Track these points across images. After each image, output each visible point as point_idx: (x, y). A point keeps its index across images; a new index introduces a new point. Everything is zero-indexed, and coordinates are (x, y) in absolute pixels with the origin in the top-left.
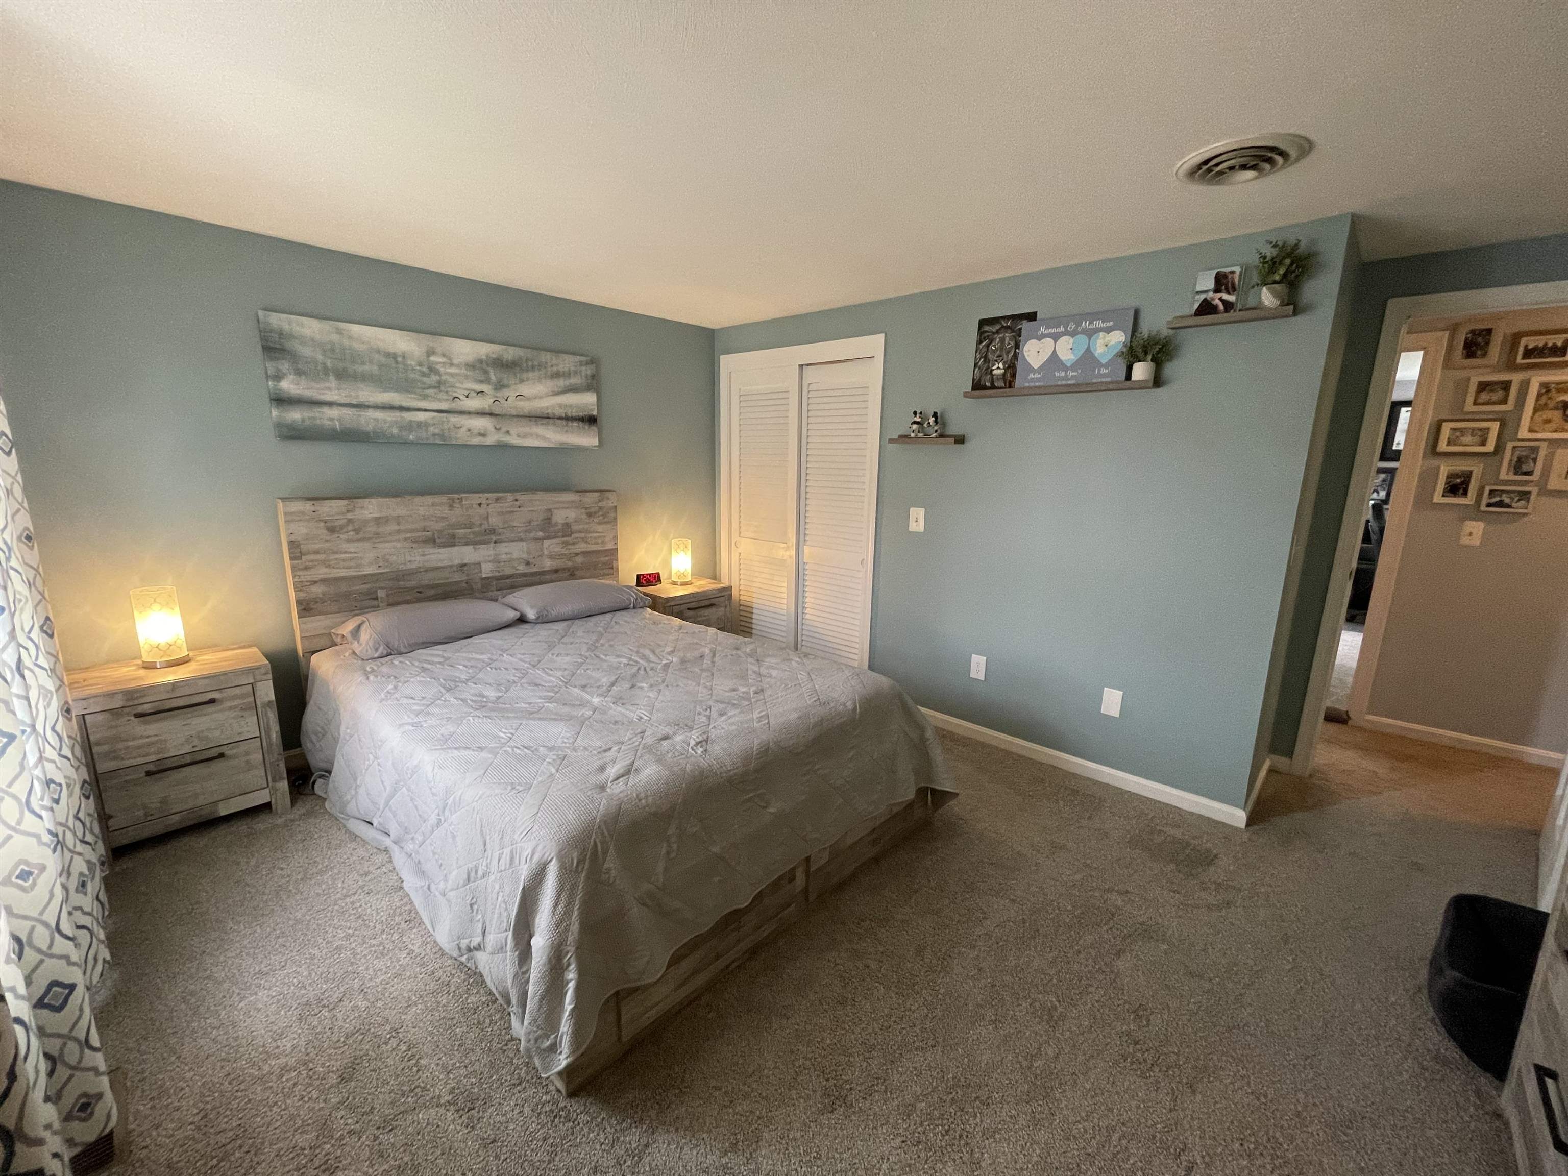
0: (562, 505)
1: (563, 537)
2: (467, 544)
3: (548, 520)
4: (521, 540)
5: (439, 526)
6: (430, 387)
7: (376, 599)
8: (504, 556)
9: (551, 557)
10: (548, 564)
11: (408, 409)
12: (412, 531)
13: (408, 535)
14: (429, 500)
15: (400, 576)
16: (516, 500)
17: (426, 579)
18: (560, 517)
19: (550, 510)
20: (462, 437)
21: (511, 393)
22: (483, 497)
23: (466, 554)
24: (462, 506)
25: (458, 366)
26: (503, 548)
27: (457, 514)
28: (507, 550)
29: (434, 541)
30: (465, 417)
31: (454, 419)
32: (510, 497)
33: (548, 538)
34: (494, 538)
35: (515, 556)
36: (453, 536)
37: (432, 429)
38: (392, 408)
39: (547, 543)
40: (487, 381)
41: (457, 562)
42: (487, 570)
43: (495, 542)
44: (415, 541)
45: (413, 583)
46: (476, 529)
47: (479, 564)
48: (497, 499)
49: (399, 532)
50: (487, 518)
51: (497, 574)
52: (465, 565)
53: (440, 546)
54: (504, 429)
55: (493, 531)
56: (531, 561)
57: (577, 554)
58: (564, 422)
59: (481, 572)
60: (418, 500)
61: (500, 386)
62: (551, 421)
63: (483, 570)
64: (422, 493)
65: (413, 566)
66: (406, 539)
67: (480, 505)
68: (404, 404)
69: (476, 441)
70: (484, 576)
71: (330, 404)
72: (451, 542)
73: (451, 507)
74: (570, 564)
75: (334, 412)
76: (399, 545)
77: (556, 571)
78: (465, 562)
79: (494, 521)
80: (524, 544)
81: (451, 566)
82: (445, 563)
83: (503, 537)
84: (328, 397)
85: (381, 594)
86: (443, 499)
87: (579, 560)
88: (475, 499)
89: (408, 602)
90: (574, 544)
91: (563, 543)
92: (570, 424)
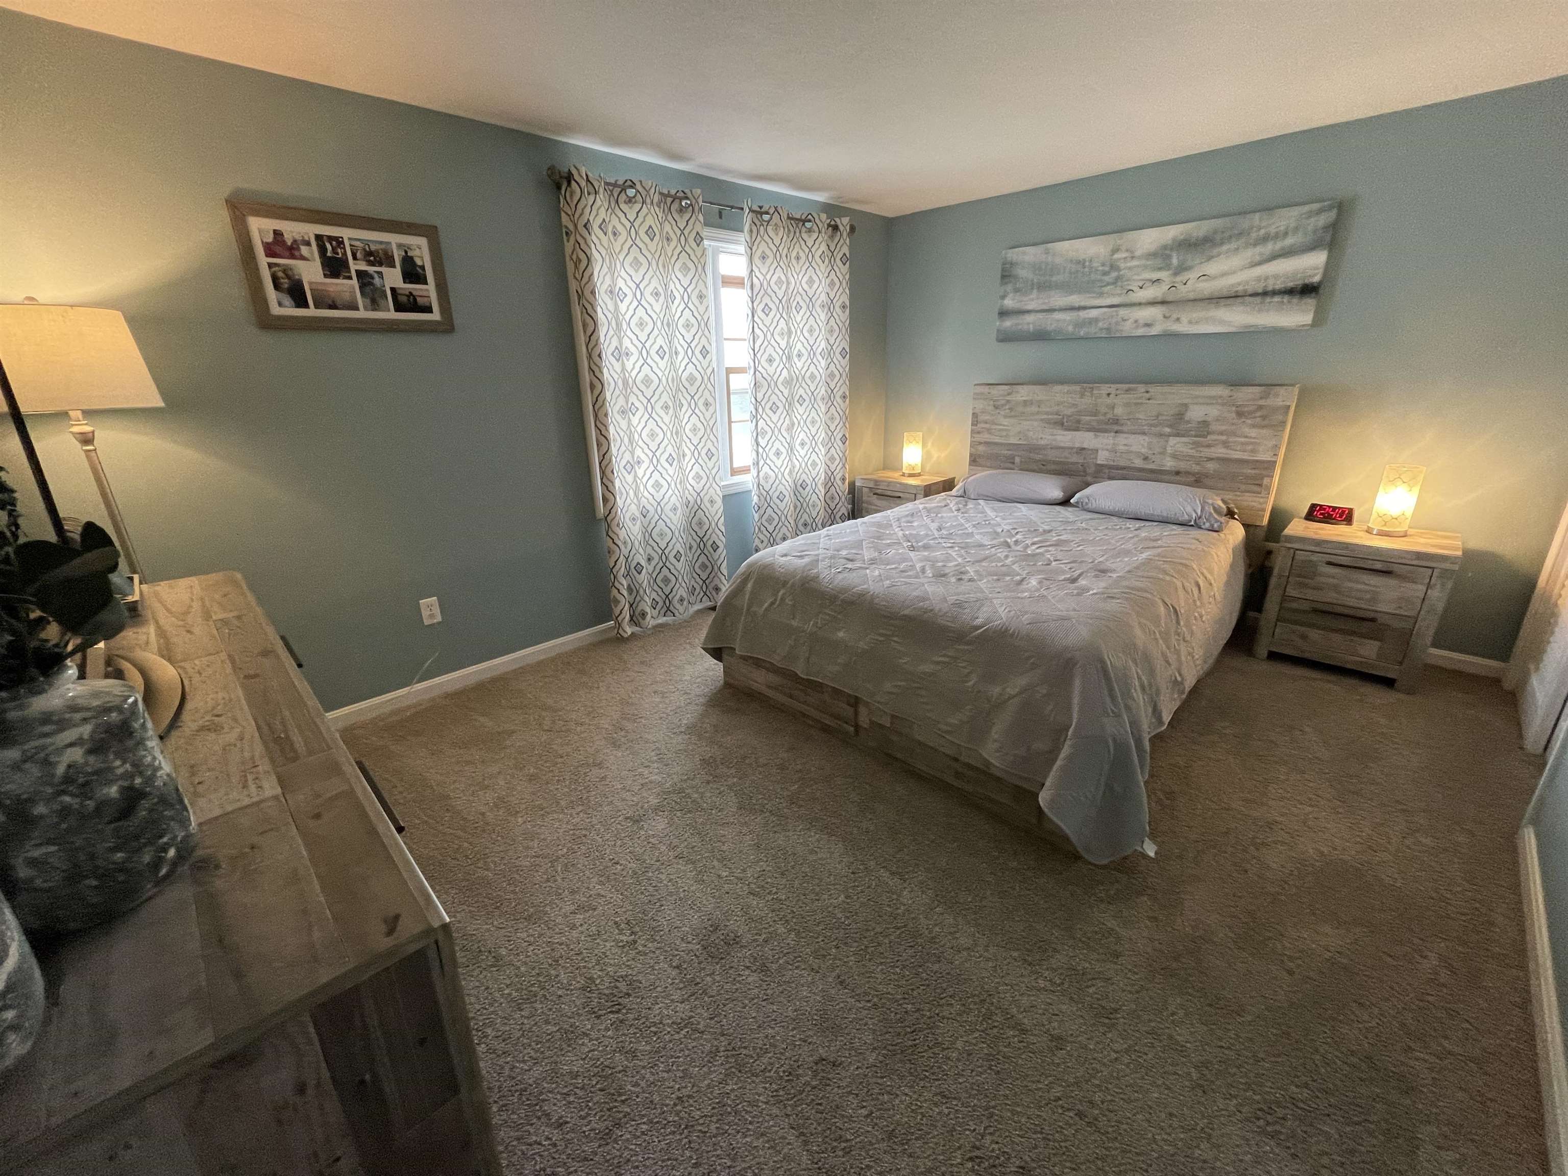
0: (1200, 400)
1: (1196, 436)
2: (1089, 430)
3: (1180, 416)
4: (1144, 433)
5: (1069, 412)
6: (1108, 284)
7: (1013, 463)
8: (1121, 447)
9: (1174, 456)
10: (1169, 464)
11: (1085, 308)
12: (1047, 413)
13: (1045, 417)
14: (1066, 388)
15: (1034, 449)
16: (1147, 392)
17: (1052, 455)
18: (1196, 413)
19: (1186, 406)
20: (1128, 329)
21: (1192, 275)
22: (1112, 388)
23: (1086, 439)
24: (1092, 394)
25: (1139, 258)
26: (1122, 440)
27: (1086, 402)
28: (1126, 442)
29: (1062, 424)
30: (1135, 309)
31: (1122, 312)
32: (1141, 388)
33: (1178, 435)
34: (1116, 428)
35: (1134, 449)
36: (1079, 422)
37: (1100, 324)
38: (1072, 309)
39: (1173, 441)
40: (1168, 267)
41: (1077, 445)
42: (1102, 458)
43: (1116, 432)
44: (1048, 422)
45: (1038, 457)
46: (1102, 418)
47: (1097, 450)
48: (1128, 390)
49: (1038, 413)
50: (1113, 408)
51: (1112, 463)
52: (1084, 449)
53: (1066, 430)
54: (1175, 316)
55: (1116, 421)
56: (1150, 457)
57: (1210, 459)
58: (1258, 299)
59: (1096, 458)
60: (1058, 388)
61: (1181, 269)
62: (1239, 300)
63: (1099, 458)
64: (1062, 383)
65: (1042, 442)
66: (1042, 420)
67: (1109, 394)
68: (1083, 304)
69: (1140, 332)
70: (1099, 462)
71: (1029, 312)
72: (1076, 426)
73: (1082, 395)
74: (1196, 468)
75: (1030, 318)
76: (1035, 424)
77: (1178, 473)
78: (1085, 446)
79: (1119, 411)
80: (1146, 438)
81: (1072, 448)
82: (1068, 445)
83: (1125, 428)
84: (1030, 307)
85: (1017, 460)
86: (1077, 388)
87: (1211, 466)
88: (1105, 389)
89: (1034, 471)
90: (1209, 446)
91: (1194, 443)
92: (1268, 299)
